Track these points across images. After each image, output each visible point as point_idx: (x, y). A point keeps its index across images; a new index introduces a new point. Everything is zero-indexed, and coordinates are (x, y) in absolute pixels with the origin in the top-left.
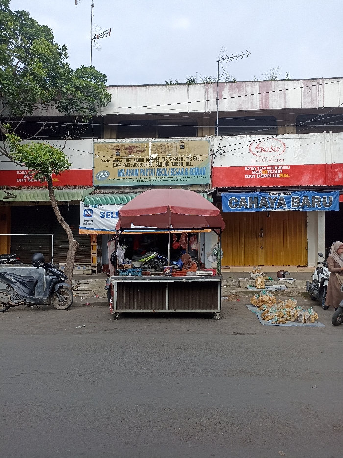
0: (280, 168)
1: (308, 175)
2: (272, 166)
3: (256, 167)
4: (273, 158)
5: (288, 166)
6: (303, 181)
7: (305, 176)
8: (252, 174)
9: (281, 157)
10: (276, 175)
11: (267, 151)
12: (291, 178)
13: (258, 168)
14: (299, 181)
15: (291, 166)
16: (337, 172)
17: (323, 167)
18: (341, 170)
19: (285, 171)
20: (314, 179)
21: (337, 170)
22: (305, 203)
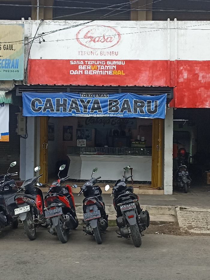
0: (114, 63)
1: (147, 73)
2: (104, 60)
3: (84, 61)
4: (105, 50)
5: (123, 61)
6: (140, 80)
7: (144, 75)
8: (78, 70)
9: (114, 49)
10: (107, 72)
11: (98, 41)
12: (126, 75)
13: (86, 62)
14: (136, 79)
15: (127, 62)
16: (182, 70)
17: (165, 64)
18: (186, 68)
19: (119, 67)
20: (154, 79)
21: (182, 68)
22: (125, 109)
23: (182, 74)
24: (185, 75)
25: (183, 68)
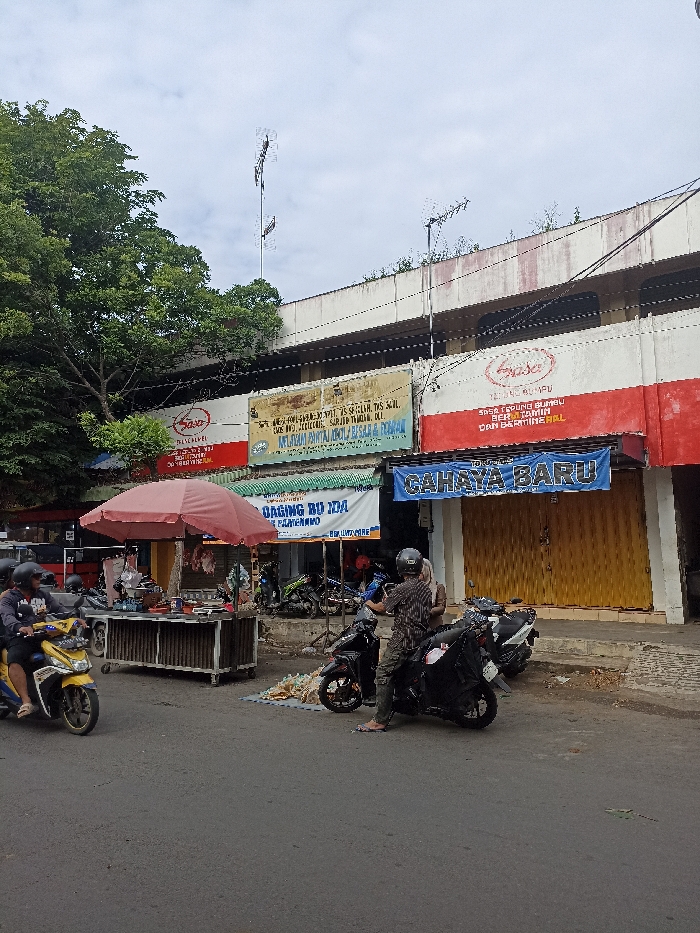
0: (546, 403)
1: (604, 412)
2: (529, 402)
3: (499, 407)
5: (561, 398)
6: (593, 426)
7: (598, 417)
8: (491, 423)
9: (545, 382)
10: (536, 420)
11: (519, 374)
12: (568, 421)
13: (503, 408)
14: (585, 425)
16: (669, 399)
17: (637, 392)
18: (677, 394)
19: (555, 410)
20: (618, 421)
21: (667, 396)
22: (541, 478)
23: (670, 406)
24: (677, 407)
25: (672, 395)
